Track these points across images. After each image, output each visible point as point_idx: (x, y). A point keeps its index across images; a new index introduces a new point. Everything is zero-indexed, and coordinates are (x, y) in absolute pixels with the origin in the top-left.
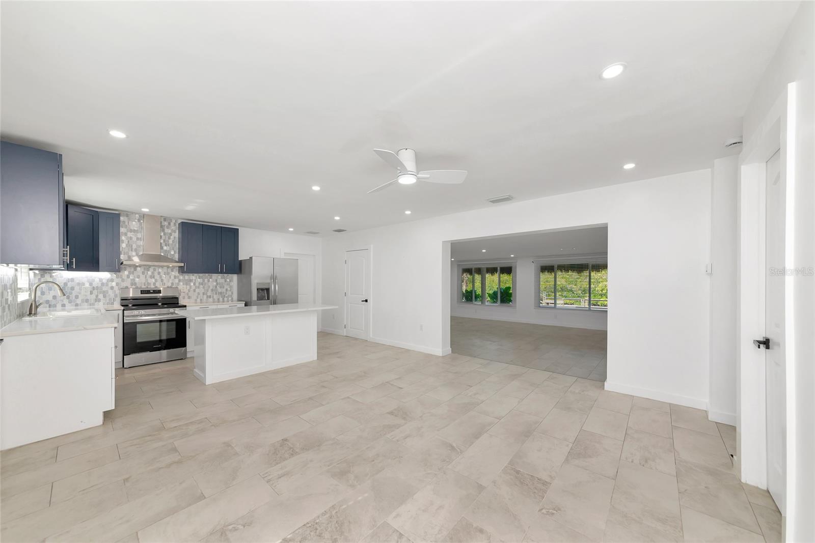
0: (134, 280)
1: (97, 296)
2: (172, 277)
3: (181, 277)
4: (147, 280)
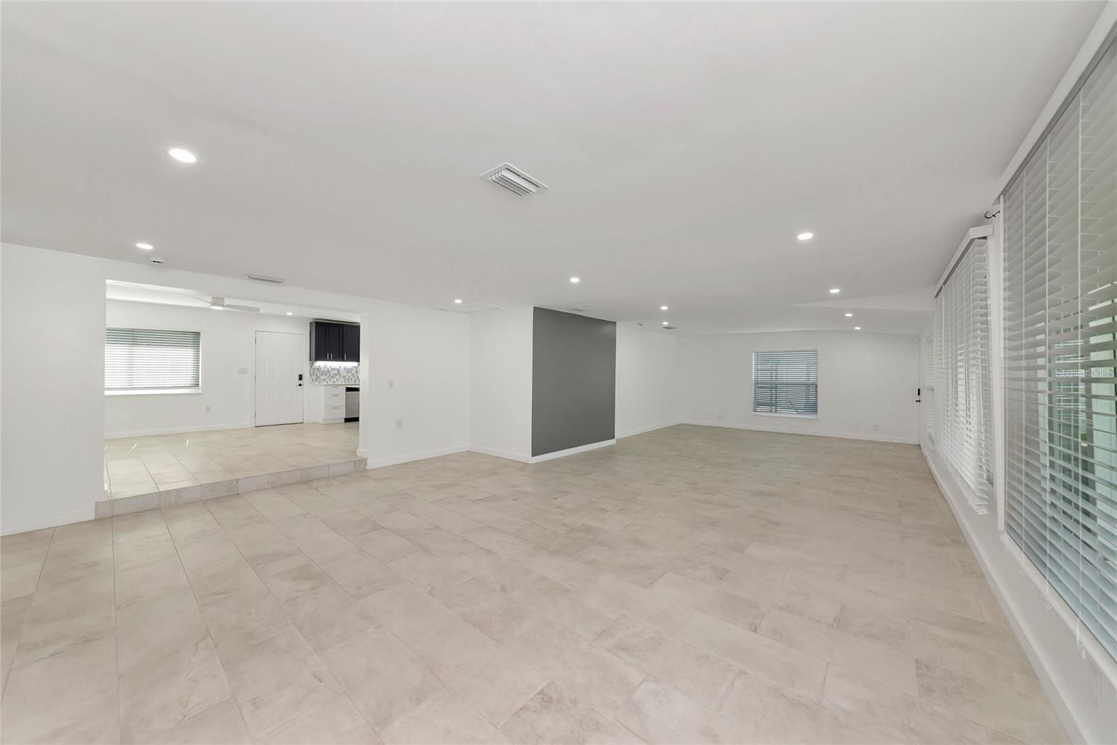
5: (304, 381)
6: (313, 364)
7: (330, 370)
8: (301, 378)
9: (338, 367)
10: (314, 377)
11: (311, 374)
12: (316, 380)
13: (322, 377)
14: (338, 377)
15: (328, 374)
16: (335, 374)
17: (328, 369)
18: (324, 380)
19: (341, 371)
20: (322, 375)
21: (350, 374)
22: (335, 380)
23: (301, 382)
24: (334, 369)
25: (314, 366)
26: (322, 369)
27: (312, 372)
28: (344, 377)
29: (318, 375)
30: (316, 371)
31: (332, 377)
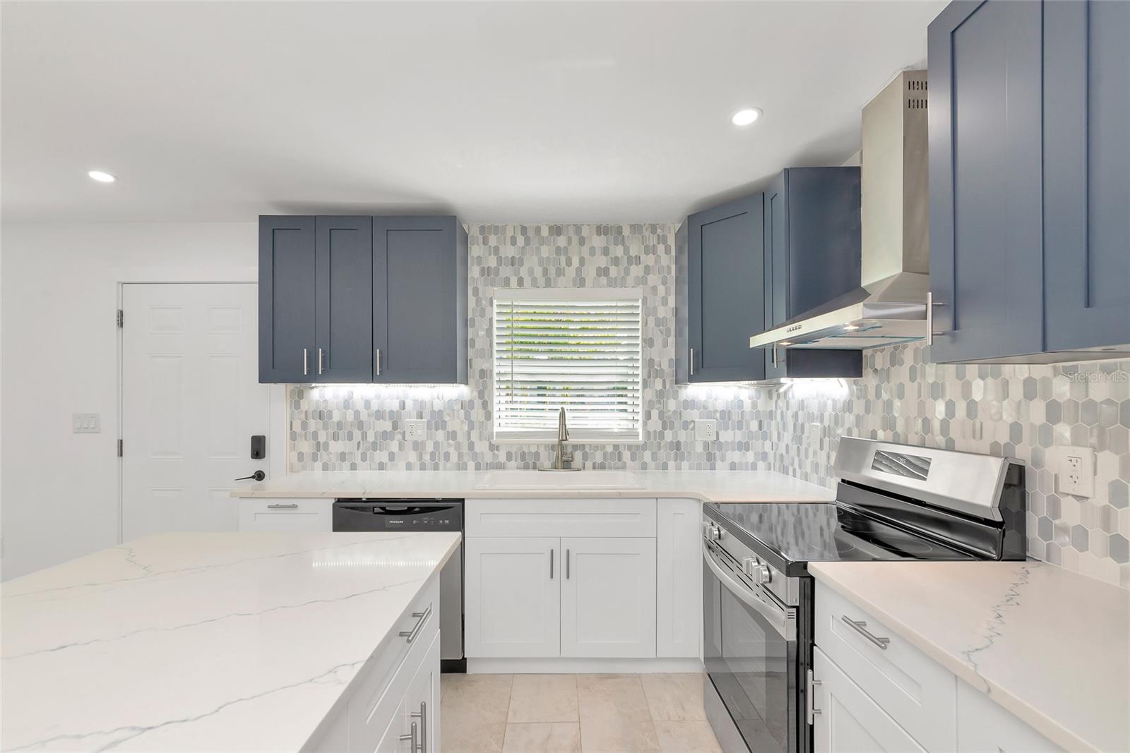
0: (888, 405)
1: (829, 458)
2: (1017, 391)
3: (1063, 389)
4: (921, 406)
5: (273, 462)
6: (301, 395)
7: (364, 417)
8: (258, 448)
9: (395, 406)
10: (306, 447)
11: (293, 436)
12: (315, 458)
13: (336, 447)
14: (394, 446)
15: (357, 435)
16: (385, 436)
17: (357, 413)
18: (343, 457)
19: (409, 421)
20: (335, 437)
21: (440, 435)
22: (382, 456)
23: (257, 465)
24: (379, 415)
25: (304, 405)
26: (336, 417)
27: (297, 427)
28: (418, 446)
29: (322, 438)
30: (313, 425)
31: (375, 446)
